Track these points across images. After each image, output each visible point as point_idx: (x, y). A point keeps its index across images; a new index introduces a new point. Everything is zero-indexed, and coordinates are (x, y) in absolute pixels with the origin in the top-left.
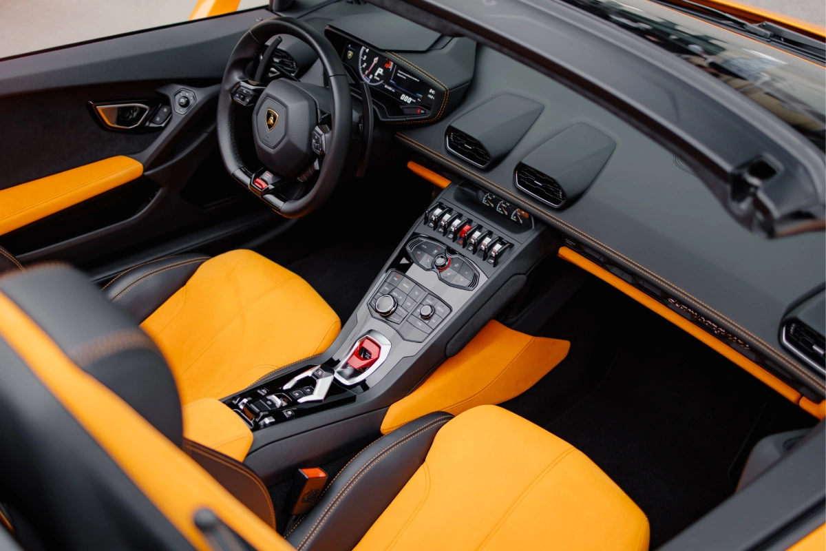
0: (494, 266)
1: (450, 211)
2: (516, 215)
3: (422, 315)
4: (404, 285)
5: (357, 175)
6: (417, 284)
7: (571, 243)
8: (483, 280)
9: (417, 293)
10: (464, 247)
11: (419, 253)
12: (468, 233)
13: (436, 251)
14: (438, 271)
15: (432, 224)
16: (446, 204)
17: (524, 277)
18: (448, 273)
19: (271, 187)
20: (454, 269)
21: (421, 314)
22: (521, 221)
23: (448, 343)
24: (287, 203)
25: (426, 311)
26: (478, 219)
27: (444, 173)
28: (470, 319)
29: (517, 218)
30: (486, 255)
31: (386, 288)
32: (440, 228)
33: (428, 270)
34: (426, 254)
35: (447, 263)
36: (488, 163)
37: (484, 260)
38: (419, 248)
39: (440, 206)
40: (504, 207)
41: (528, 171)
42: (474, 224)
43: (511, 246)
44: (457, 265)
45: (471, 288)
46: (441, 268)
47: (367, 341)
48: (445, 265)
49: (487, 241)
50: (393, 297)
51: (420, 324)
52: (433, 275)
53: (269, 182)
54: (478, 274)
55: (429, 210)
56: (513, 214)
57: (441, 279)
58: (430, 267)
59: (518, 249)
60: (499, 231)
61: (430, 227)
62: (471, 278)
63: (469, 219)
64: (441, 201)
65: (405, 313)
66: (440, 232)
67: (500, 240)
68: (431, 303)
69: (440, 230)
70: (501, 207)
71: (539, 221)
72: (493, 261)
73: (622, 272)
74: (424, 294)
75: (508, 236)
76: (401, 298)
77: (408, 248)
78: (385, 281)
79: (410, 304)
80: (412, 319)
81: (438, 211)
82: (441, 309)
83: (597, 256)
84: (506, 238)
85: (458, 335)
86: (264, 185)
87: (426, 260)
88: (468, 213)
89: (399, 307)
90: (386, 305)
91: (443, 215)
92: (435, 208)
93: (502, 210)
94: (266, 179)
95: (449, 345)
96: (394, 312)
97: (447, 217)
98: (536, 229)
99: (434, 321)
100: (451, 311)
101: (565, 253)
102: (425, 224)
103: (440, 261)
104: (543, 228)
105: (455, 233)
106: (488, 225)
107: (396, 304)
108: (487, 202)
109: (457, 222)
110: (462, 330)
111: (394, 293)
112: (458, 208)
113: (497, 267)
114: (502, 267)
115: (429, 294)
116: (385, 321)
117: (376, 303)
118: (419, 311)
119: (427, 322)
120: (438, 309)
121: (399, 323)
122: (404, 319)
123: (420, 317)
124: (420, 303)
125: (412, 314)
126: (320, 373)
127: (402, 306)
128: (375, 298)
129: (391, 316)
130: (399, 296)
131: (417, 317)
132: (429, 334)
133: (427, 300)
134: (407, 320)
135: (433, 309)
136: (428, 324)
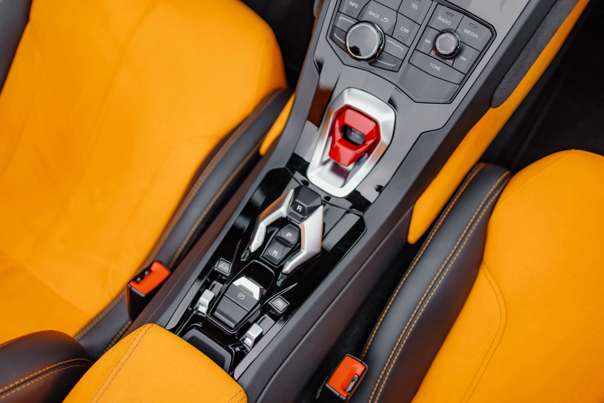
3: (438, 54)
9: (414, 5)
21: (435, 49)
23: (494, 92)
25: (447, 44)
31: (352, 3)
47: (349, 112)
50: (372, 24)
51: (436, 67)
65: (402, 48)
68: (447, 23)
74: (429, 5)
76: (385, 19)
79: (407, 31)
80: (418, 59)
82: (474, 35)
89: (389, 40)
96: (383, 50)
99: (464, 60)
100: (494, 34)
107: (384, 36)
111: (371, 14)
115: (438, 4)
116: (370, 69)
117: (345, 41)
118: (428, 41)
119: (450, 62)
120: (466, 34)
121: (397, 70)
122: (403, 60)
123: (433, 53)
124: (427, 26)
125: (417, 48)
126: (299, 208)
127: (393, 36)
128: (338, 25)
129: (379, 59)
130: (382, 17)
131: (428, 55)
132: (460, 84)
133: (440, 18)
134: (410, 61)
135: (457, 36)
136: (452, 67)
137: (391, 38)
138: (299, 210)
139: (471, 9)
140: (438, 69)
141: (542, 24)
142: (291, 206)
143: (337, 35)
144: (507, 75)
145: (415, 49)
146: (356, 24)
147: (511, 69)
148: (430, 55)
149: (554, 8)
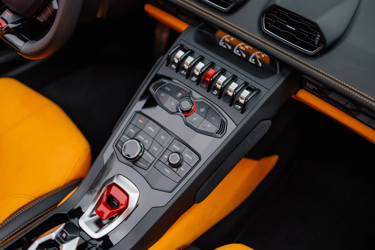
0: (242, 113)
1: (192, 54)
2: (255, 57)
3: (170, 163)
4: (150, 128)
5: (99, 16)
6: (162, 127)
7: (312, 87)
8: (231, 128)
9: (163, 137)
10: (208, 91)
11: (163, 95)
12: (214, 77)
13: (180, 94)
14: (183, 115)
15: (174, 66)
16: (186, 46)
17: (269, 122)
18: (194, 118)
19: (11, 26)
20: (200, 113)
21: (168, 161)
22: (260, 64)
23: (197, 192)
24: (27, 43)
25: (175, 159)
26: (221, 63)
27: (180, 16)
28: (218, 167)
29: (256, 61)
30: (233, 100)
31: (131, 130)
32: (182, 70)
33: (173, 113)
34: (171, 97)
35: (193, 108)
36: (231, 5)
37: (230, 105)
38: (163, 90)
39: (182, 48)
40: (242, 50)
41: (279, 15)
42: (218, 68)
43: (259, 91)
44: (202, 110)
45: (220, 136)
46: (187, 112)
47: (114, 187)
48: (190, 109)
49: (234, 86)
50: (139, 141)
51: (168, 171)
52: (178, 119)
53: (8, 21)
54: (225, 121)
55: (172, 52)
56: (252, 56)
57: (187, 124)
58: (175, 111)
59: (266, 95)
60: (245, 76)
61: (172, 69)
62: (218, 124)
63: (212, 62)
64: (182, 42)
65: (152, 158)
66: (183, 74)
67: (246, 86)
68: (178, 149)
69: (183, 72)
70: (238, 49)
71: (284, 65)
72: (240, 107)
73: (369, 119)
74: (170, 138)
75: (254, 81)
76: (147, 141)
77: (151, 90)
78: (130, 123)
79: (156, 149)
80: (159, 165)
81: (180, 54)
82: (189, 157)
83: (343, 102)
84: (251, 84)
85: (207, 183)
86: (4, 24)
87: (171, 103)
88: (211, 56)
89: (146, 152)
90: (132, 149)
91: (185, 58)
92: (176, 51)
93: (240, 53)
94: (6, 18)
95: (198, 193)
96: (141, 157)
97: (190, 60)
98: (282, 75)
99: (183, 170)
100: (200, 159)
101: (304, 96)
102: (167, 65)
103: (186, 105)
104: (288, 73)
105: (199, 77)
106: (232, 69)
107: (143, 149)
108: (224, 44)
109: (200, 65)
110: (211, 178)
111: (140, 137)
112: (200, 50)
113: (245, 114)
114: (250, 113)
115: (175, 139)
116: (132, 166)
117: (122, 148)
118: (166, 157)
119: (175, 169)
120: (186, 157)
121: (146, 169)
122: (151, 164)
123: (167, 163)
124: (167, 149)
125: (160, 159)
126: (64, 235)
127: (149, 151)
128: (121, 140)
129: (138, 161)
130: (145, 139)
131: (165, 164)
132: (178, 183)
133: (174, 146)
134: (155, 166)
135: (181, 156)
136: (176, 172)
137: (147, 152)
138: (64, 236)
139: (191, 144)
140: (168, 172)
141: (226, 161)
142: (59, 233)
143: (119, 145)
144: (204, 184)
145: (159, 160)
146: (130, 139)
147: (207, 181)
148: (166, 164)
149: (232, 153)
